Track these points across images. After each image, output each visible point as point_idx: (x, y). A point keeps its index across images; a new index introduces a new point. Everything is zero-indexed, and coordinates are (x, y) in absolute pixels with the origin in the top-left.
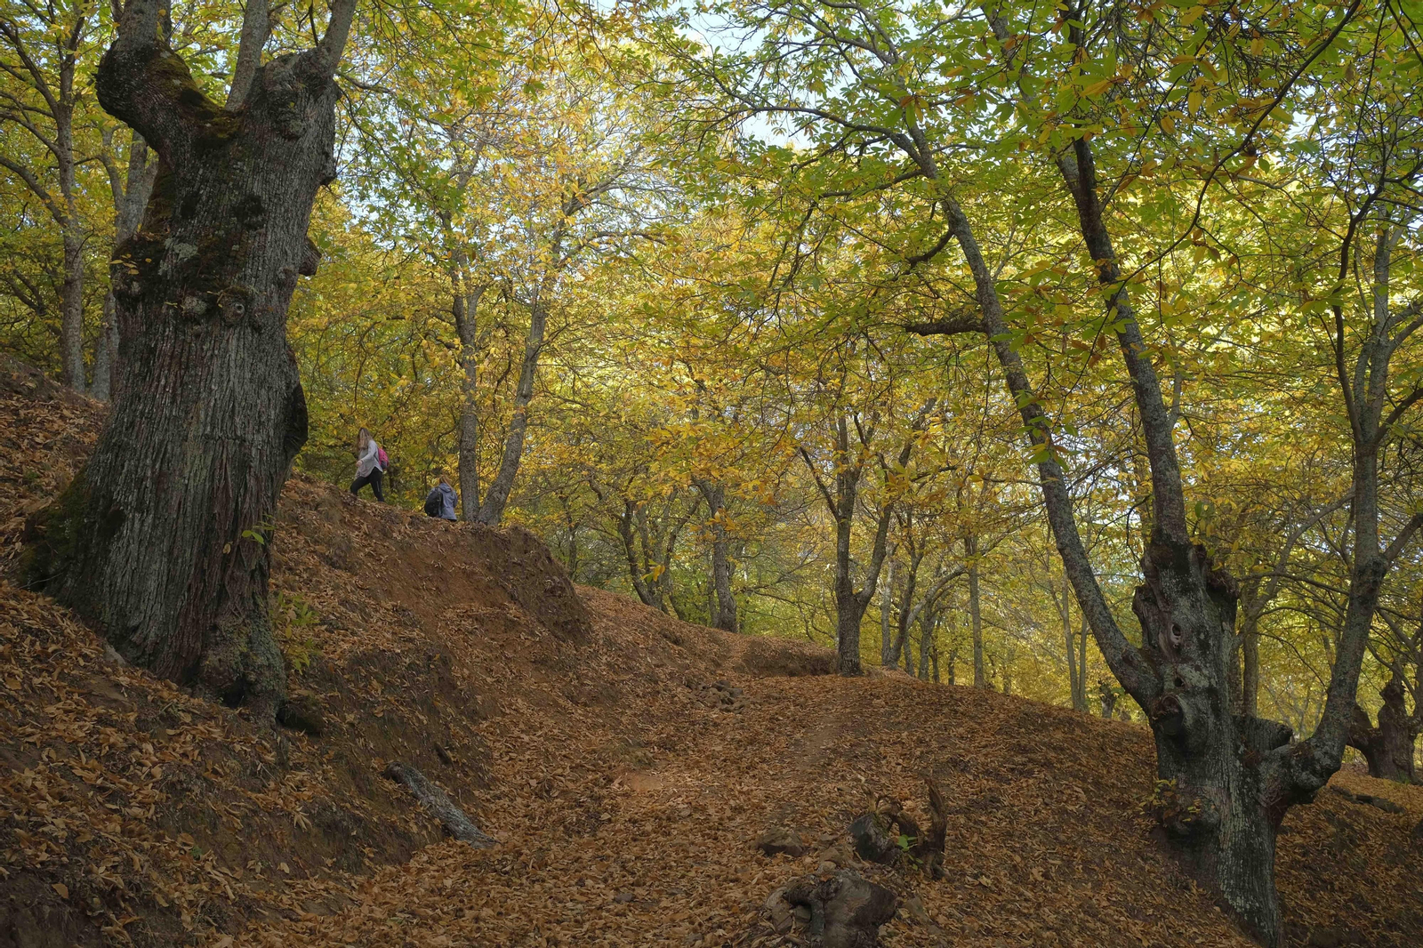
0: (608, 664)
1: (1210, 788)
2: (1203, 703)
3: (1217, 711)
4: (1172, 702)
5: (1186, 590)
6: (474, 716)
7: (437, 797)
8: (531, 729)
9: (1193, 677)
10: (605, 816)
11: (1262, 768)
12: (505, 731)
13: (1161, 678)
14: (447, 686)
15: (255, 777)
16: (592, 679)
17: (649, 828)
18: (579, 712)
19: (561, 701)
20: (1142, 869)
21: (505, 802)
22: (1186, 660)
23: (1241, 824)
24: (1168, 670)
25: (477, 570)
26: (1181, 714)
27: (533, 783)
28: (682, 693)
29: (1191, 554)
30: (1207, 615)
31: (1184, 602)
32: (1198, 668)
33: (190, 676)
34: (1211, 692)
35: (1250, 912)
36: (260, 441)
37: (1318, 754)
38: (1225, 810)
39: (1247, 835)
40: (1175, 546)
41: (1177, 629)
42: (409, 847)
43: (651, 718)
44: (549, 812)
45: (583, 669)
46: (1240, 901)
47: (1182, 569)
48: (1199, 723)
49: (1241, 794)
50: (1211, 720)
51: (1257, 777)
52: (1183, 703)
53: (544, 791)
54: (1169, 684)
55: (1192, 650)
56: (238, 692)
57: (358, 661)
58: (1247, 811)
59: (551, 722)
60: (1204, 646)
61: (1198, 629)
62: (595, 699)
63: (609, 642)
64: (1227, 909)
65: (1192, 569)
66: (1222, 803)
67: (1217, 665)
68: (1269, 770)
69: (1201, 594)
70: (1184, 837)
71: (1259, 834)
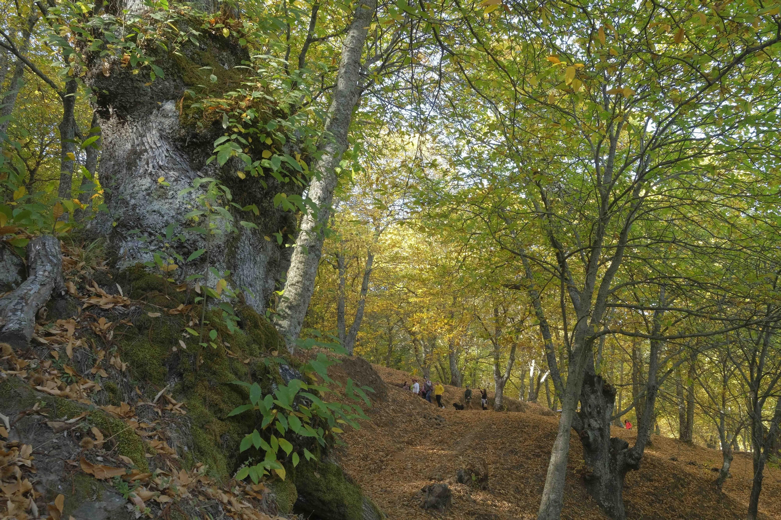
0: (393, 410)
1: (599, 464)
2: (597, 433)
3: (602, 436)
4: (586, 432)
5: (594, 392)
8: (362, 436)
9: (594, 424)
10: (384, 467)
11: (618, 457)
12: (353, 437)
13: (584, 423)
16: (385, 417)
17: (397, 471)
18: (379, 430)
19: (373, 426)
20: (571, 491)
21: (352, 462)
22: (592, 417)
23: (609, 476)
24: (586, 421)
25: (345, 375)
26: (588, 437)
27: (362, 455)
28: (421, 420)
29: (595, 379)
30: (601, 402)
31: (593, 396)
32: (596, 421)
34: (600, 429)
35: (610, 508)
37: (634, 453)
38: (603, 471)
39: (611, 481)
40: (590, 376)
41: (590, 406)
43: (406, 431)
44: (366, 465)
45: (382, 412)
46: (606, 504)
47: (592, 384)
48: (595, 440)
49: (610, 466)
50: (600, 439)
51: (616, 460)
52: (589, 433)
53: (365, 458)
54: (586, 426)
55: (595, 413)
58: (611, 472)
59: (369, 434)
60: (599, 413)
61: (597, 406)
62: (386, 425)
63: (394, 401)
64: (601, 506)
65: (596, 385)
66: (602, 469)
67: (603, 419)
68: (620, 458)
69: (599, 393)
70: (589, 480)
71: (616, 480)
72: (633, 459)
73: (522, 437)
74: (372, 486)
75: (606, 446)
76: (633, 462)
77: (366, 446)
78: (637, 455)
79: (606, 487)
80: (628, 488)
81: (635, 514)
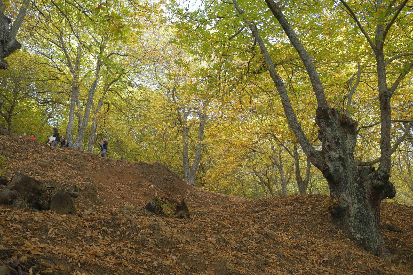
1: (345, 195)
2: (338, 163)
3: (344, 165)
4: (326, 165)
5: (329, 125)
9: (334, 155)
11: (365, 184)
13: (324, 158)
22: (332, 150)
23: (357, 206)
24: (327, 155)
25: (137, 173)
26: (328, 168)
29: (329, 112)
30: (339, 132)
31: (329, 129)
32: (335, 151)
34: (340, 159)
35: (363, 240)
38: (350, 201)
39: (360, 210)
40: (323, 111)
41: (328, 139)
46: (359, 236)
47: (327, 118)
48: (336, 171)
49: (357, 195)
50: (341, 169)
51: (363, 187)
52: (329, 164)
54: (327, 159)
55: (333, 145)
58: (360, 201)
60: (337, 143)
61: (335, 138)
64: (353, 239)
65: (330, 117)
66: (349, 199)
67: (344, 150)
68: (367, 184)
69: (335, 125)
71: (367, 210)
72: (379, 179)
75: (350, 175)
76: (380, 183)
78: (382, 174)
79: (355, 218)
80: (401, 232)
81: (405, 250)
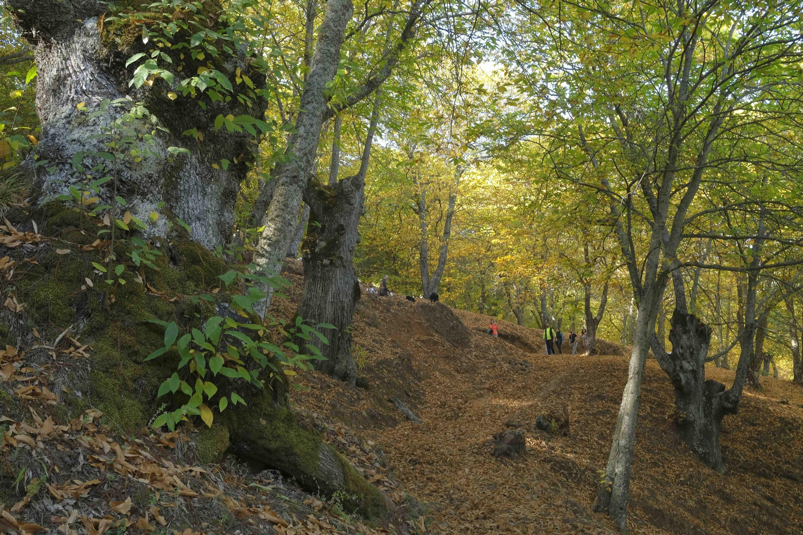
0: (476, 356)
1: (692, 408)
2: (689, 375)
3: (696, 379)
4: (678, 375)
5: (686, 332)
6: (420, 379)
7: (405, 408)
8: (440, 384)
9: (686, 365)
10: (461, 414)
11: (713, 400)
12: (430, 384)
13: (675, 365)
14: (410, 369)
15: (352, 403)
16: (466, 363)
17: (474, 418)
18: (459, 377)
19: (452, 372)
20: (662, 437)
21: (428, 409)
22: (685, 359)
23: (703, 421)
24: (678, 363)
25: (423, 321)
26: (680, 380)
27: (439, 403)
28: (506, 366)
29: (688, 318)
30: (694, 342)
31: (684, 337)
32: (689, 362)
33: (331, 372)
34: (693, 371)
35: (705, 454)
36: (347, 301)
37: (731, 395)
38: (697, 416)
39: (706, 425)
40: (682, 315)
41: (682, 347)
42: (395, 423)
43: (488, 377)
44: (443, 413)
45: (463, 359)
46: (701, 449)
47: (684, 324)
48: (688, 383)
49: (704, 410)
50: (693, 382)
51: (711, 403)
52: (682, 376)
53: (443, 405)
54: (678, 368)
55: (687, 354)
56: (344, 377)
57: (379, 363)
58: (706, 416)
59: (448, 381)
60: (692, 354)
61: (690, 347)
62: (467, 371)
63: (477, 346)
64: (695, 452)
65: (688, 324)
66: (696, 413)
67: (697, 362)
68: (715, 401)
69: (692, 334)
70: (682, 426)
71: (711, 425)
72: (729, 402)
73: (611, 381)
74: (445, 434)
75: (700, 390)
76: (729, 405)
77: (445, 393)
78: (734, 398)
79: (700, 432)
80: (728, 433)
81: (734, 460)
